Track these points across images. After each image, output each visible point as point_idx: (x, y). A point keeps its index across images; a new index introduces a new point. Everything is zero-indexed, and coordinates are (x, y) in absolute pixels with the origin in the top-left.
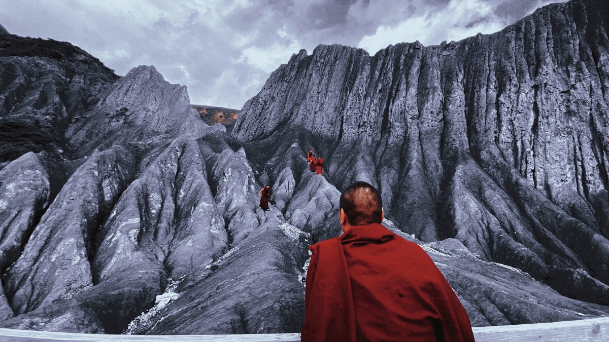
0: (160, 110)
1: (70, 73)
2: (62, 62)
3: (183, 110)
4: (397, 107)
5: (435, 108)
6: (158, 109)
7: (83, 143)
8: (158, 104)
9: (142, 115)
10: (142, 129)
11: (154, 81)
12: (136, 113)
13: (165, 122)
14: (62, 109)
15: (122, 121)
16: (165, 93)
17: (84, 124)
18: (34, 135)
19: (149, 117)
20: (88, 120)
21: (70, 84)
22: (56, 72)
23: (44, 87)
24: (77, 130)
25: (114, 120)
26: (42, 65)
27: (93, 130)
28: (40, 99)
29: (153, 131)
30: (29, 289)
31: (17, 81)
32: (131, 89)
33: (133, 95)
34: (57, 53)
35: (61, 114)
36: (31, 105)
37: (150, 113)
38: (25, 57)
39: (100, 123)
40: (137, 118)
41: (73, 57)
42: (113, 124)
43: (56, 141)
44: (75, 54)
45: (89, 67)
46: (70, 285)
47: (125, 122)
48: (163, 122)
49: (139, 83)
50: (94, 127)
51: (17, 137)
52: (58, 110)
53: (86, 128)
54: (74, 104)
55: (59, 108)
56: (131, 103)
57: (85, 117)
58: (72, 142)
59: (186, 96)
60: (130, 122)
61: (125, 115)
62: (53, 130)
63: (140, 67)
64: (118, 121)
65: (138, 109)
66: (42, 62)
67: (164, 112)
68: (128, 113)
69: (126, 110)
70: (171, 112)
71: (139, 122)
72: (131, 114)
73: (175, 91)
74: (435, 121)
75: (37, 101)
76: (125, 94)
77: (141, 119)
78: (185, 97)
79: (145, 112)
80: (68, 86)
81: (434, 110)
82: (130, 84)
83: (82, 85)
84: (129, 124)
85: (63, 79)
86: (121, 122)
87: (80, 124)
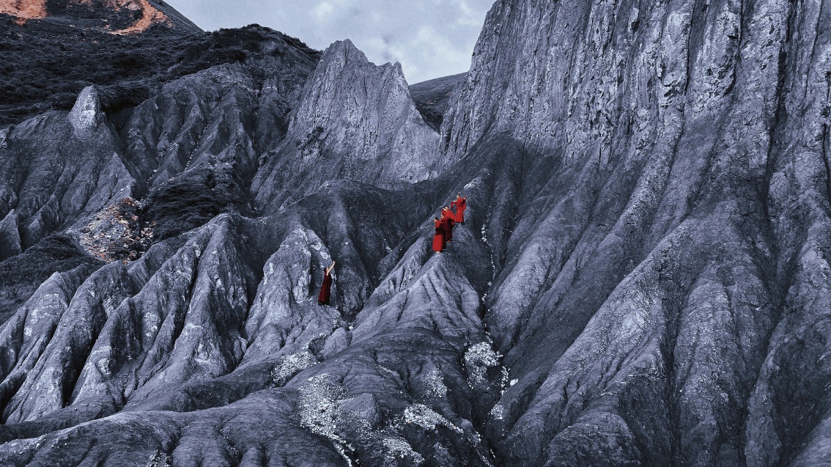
0: (364, 119)
1: (258, 78)
2: (246, 65)
3: (399, 112)
4: (643, 69)
5: (715, 61)
6: (362, 119)
7: (272, 196)
8: (360, 111)
9: (341, 136)
10: (343, 160)
11: (352, 68)
12: (333, 133)
13: (375, 141)
14: (247, 145)
15: (316, 151)
16: (369, 86)
17: (273, 164)
18: (201, 201)
19: (352, 136)
20: (277, 157)
21: (259, 99)
22: (239, 84)
23: (224, 116)
24: (264, 177)
25: (306, 152)
26: (221, 78)
27: (283, 173)
28: (219, 137)
29: (359, 160)
30: (18, 414)
31: (192, 114)
32: (322, 91)
33: (325, 101)
34: (238, 51)
35: (246, 154)
36: (208, 149)
37: (352, 129)
38: (199, 73)
39: (290, 159)
40: (335, 141)
41: (259, 51)
42: (307, 158)
43: (234, 202)
44: (262, 44)
45: (282, 61)
46: (42, 413)
47: (320, 152)
48: (372, 141)
49: (332, 78)
50: (284, 168)
51: (181, 207)
52: (241, 148)
53: (274, 172)
54: (265, 132)
55: (244, 146)
56: (326, 117)
57: (274, 154)
58: (258, 198)
59: (401, 83)
60: (327, 151)
61: (319, 140)
62: (232, 185)
63: (332, 45)
64: (311, 152)
65: (335, 125)
66: (221, 74)
67: (371, 123)
68: (323, 136)
69: (320, 130)
70: (380, 122)
71: (339, 148)
72: (327, 135)
73: (384, 78)
74: (717, 94)
75: (216, 141)
76: (316, 102)
77: (340, 142)
78: (399, 86)
79: (344, 129)
80: (257, 102)
81: (713, 65)
82: (320, 83)
83: (275, 95)
84: (326, 154)
85: (250, 93)
86: (315, 153)
87: (268, 165)
